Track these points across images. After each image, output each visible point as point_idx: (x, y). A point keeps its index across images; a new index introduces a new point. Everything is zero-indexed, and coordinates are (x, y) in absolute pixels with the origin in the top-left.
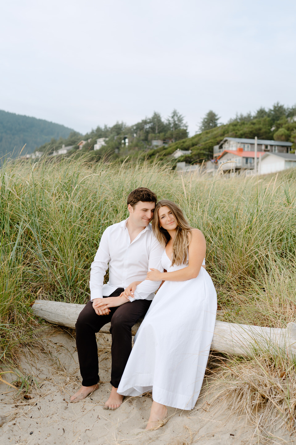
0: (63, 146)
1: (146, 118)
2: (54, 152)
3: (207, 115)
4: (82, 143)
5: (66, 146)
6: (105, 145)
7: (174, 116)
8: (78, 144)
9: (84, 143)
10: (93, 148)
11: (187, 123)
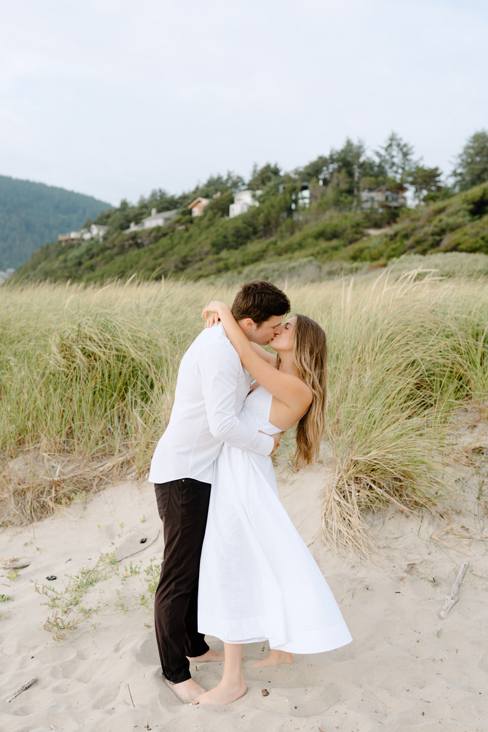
0: (154, 211)
1: (332, 151)
2: (132, 225)
3: (472, 140)
4: (199, 202)
5: (159, 211)
6: (257, 204)
7: (390, 145)
8: (190, 207)
9: (205, 202)
10: (226, 211)
11: (422, 159)
